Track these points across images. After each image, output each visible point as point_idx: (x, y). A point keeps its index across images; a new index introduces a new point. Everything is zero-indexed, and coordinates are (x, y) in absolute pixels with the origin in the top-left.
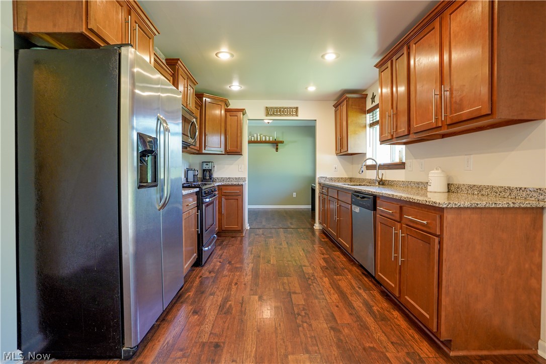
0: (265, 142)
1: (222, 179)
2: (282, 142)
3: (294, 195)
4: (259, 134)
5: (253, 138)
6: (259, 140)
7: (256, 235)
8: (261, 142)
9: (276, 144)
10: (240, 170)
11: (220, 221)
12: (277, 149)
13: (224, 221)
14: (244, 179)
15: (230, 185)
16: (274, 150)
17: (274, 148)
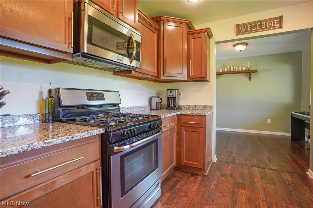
0: (238, 72)
1: (188, 108)
2: (255, 71)
3: (269, 121)
4: (232, 66)
5: (226, 69)
6: (232, 70)
7: (222, 176)
8: (234, 72)
9: (249, 73)
10: (206, 98)
11: (179, 154)
12: (250, 78)
13: (184, 156)
14: (210, 108)
15: (190, 115)
16: (247, 79)
17: (247, 77)
